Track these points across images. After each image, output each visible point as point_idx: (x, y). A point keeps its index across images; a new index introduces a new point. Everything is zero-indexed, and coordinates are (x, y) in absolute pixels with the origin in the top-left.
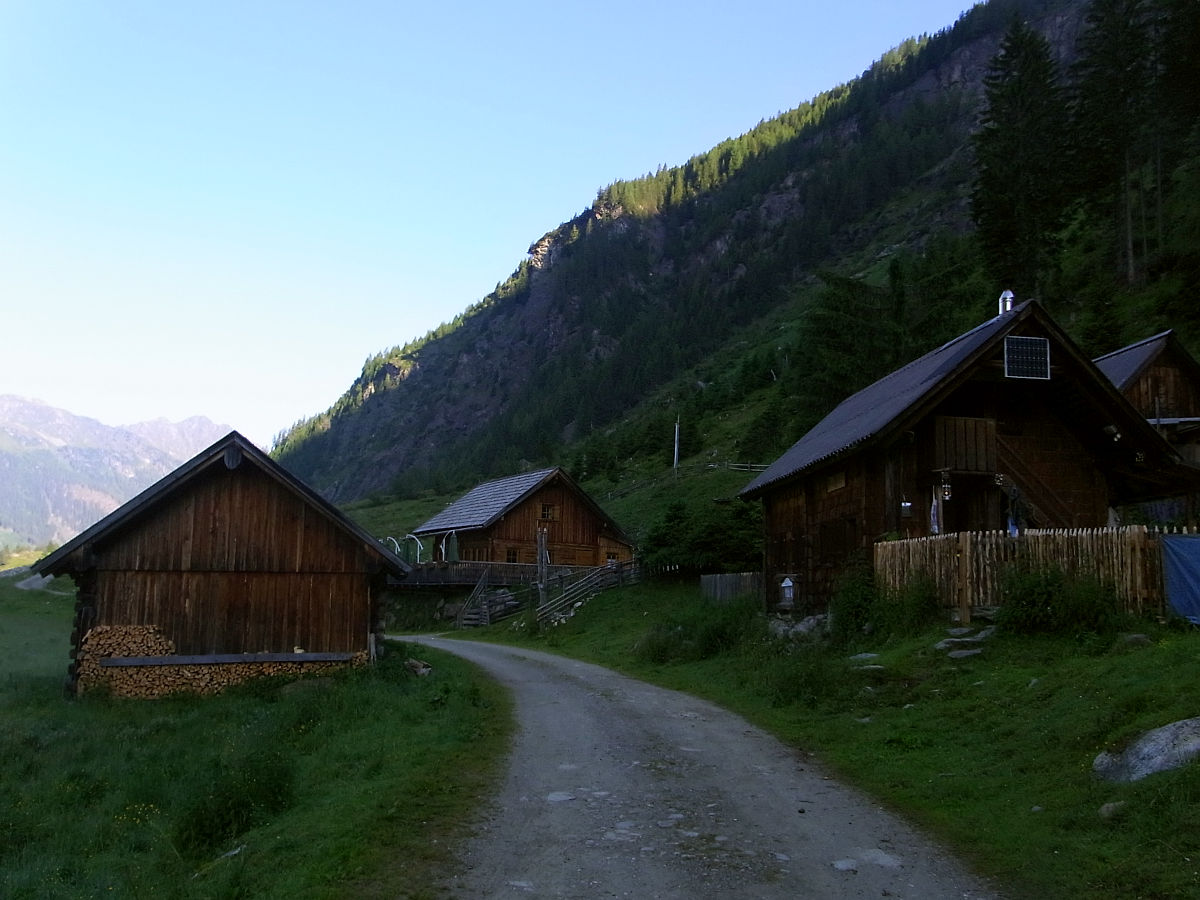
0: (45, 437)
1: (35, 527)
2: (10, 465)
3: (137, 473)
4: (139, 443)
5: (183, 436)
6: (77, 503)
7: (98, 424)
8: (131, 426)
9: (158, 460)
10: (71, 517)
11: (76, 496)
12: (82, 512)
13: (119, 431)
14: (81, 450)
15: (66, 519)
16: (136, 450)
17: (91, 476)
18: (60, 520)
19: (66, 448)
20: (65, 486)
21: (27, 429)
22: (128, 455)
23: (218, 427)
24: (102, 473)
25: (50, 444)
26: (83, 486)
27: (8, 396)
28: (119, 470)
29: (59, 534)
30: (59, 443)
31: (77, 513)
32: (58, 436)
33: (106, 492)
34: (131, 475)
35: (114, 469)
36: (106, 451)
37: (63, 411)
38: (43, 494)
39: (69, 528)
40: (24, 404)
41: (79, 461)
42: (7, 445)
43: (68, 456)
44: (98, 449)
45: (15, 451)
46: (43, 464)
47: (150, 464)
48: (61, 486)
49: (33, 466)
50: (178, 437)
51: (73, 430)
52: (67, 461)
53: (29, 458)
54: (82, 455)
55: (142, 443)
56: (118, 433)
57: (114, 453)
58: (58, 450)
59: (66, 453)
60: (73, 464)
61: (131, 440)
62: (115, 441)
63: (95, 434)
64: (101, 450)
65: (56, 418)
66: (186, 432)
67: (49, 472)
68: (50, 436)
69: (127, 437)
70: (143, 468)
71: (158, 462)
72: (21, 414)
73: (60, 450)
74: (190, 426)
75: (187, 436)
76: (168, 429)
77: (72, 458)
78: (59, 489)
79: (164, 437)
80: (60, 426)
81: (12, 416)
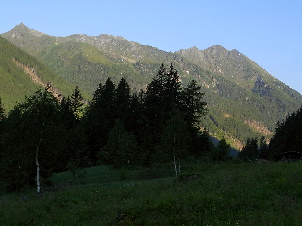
0: (126, 59)
2: (104, 72)
3: (182, 79)
4: (182, 61)
5: (207, 58)
7: (157, 50)
9: (195, 72)
14: (147, 65)
16: (181, 65)
19: (138, 64)
21: (114, 54)
23: (229, 52)
27: (103, 35)
30: (134, 61)
32: (132, 58)
34: (179, 81)
37: (135, 43)
40: (112, 40)
41: (146, 72)
42: (103, 60)
43: (139, 68)
44: (158, 64)
45: (108, 64)
46: (125, 72)
47: (190, 74)
48: (136, 85)
49: (118, 72)
50: (204, 59)
51: (141, 54)
52: (139, 72)
53: (116, 68)
54: (148, 67)
55: (184, 61)
56: (169, 55)
57: (168, 66)
58: (133, 65)
59: (138, 67)
60: (143, 74)
61: (177, 59)
62: (167, 60)
63: (155, 56)
64: (160, 64)
65: (131, 48)
66: (209, 56)
67: (128, 77)
68: (128, 58)
69: (175, 57)
70: (185, 76)
71: (195, 73)
72: (111, 46)
73: (134, 65)
74: (212, 52)
75: (209, 58)
76: (198, 54)
77: (142, 70)
78: (135, 87)
79: (195, 59)
80: (133, 52)
81: (106, 47)
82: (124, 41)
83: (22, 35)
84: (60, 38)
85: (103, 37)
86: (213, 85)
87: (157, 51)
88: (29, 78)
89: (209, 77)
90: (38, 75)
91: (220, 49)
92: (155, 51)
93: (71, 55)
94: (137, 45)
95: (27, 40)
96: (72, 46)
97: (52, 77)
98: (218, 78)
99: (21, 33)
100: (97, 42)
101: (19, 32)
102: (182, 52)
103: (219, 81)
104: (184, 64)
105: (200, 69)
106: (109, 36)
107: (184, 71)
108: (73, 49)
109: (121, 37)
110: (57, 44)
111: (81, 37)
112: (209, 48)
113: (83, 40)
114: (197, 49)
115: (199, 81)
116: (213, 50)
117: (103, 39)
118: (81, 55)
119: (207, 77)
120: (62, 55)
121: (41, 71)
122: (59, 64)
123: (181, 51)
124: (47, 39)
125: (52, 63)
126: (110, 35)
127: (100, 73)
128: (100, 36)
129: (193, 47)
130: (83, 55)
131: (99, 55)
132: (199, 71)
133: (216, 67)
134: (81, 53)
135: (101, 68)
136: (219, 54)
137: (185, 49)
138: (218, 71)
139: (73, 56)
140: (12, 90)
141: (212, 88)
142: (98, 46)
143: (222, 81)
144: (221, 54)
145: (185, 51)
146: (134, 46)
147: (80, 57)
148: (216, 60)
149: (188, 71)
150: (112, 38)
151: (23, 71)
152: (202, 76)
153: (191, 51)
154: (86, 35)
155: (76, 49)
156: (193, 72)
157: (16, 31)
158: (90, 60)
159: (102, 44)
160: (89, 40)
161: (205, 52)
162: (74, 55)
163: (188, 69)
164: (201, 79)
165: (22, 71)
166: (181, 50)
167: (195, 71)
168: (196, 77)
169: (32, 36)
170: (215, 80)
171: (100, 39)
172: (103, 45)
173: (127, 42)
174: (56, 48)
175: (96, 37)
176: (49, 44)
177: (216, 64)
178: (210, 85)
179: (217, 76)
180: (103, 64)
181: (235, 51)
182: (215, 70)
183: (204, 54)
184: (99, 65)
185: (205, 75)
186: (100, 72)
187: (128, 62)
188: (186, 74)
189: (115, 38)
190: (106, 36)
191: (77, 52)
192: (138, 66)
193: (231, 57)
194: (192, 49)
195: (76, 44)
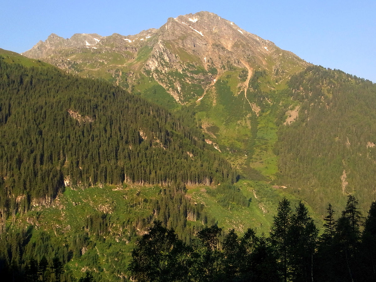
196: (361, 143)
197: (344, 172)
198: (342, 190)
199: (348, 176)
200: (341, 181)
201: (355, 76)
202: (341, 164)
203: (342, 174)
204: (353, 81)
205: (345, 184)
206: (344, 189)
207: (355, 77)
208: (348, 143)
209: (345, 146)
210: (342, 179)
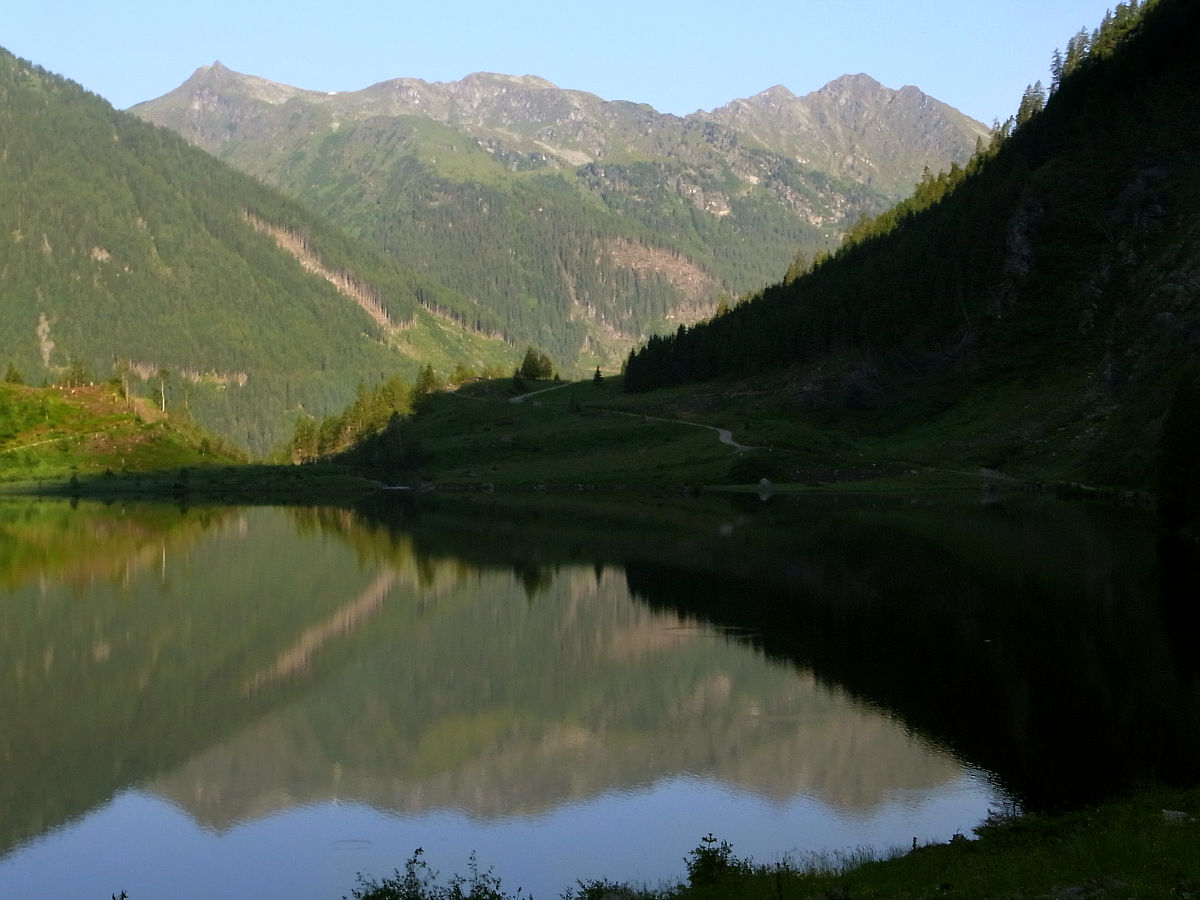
0: (553, 151)
1: (546, 328)
2: (491, 209)
3: (734, 205)
4: (733, 143)
5: (822, 120)
6: (622, 275)
7: (651, 113)
8: (716, 111)
10: (611, 304)
11: (618, 261)
12: (632, 292)
13: (691, 124)
14: (621, 170)
15: (602, 308)
16: (729, 159)
17: (647, 221)
18: (592, 312)
19: (591, 167)
20: (596, 242)
21: (517, 137)
22: (715, 171)
23: (894, 94)
24: (666, 212)
25: (563, 163)
26: (630, 241)
27: (478, 76)
28: (699, 203)
29: (591, 340)
30: (580, 159)
31: (623, 295)
32: (575, 147)
33: (675, 250)
34: (724, 213)
35: (689, 201)
36: (668, 167)
37: (581, 94)
38: (557, 261)
39: (611, 328)
40: (508, 90)
41: (620, 192)
42: (484, 172)
43: (598, 184)
44: (654, 164)
45: (498, 182)
46: (551, 203)
47: (759, 185)
48: (587, 244)
49: (532, 208)
50: (812, 126)
51: (603, 130)
52: (596, 194)
53: (523, 192)
54: (624, 178)
55: (740, 143)
56: (690, 128)
57: (686, 169)
58: (578, 174)
59: (594, 179)
60: (609, 199)
61: (717, 140)
62: (686, 144)
63: (647, 134)
64: (660, 165)
65: (568, 113)
66: (827, 114)
67: (563, 219)
68: (561, 148)
69: (709, 134)
70: (745, 194)
71: (775, 180)
72: (506, 110)
73: (581, 172)
74: (836, 99)
75: (830, 121)
76: (790, 111)
77: (606, 188)
78: (584, 249)
79: (782, 127)
80: (578, 126)
81: (489, 116)
82: (543, 90)
83: (224, 100)
84: (340, 97)
85: (478, 83)
86: (832, 215)
87: (651, 117)
88: (291, 261)
89: (821, 192)
90: (313, 249)
91: (863, 86)
92: (646, 117)
93: (383, 163)
94: (589, 99)
95: (242, 119)
96: (384, 132)
97: (349, 253)
98: (849, 190)
99: (220, 97)
100: (460, 101)
101: (212, 94)
102: (738, 108)
103: (854, 201)
104: (741, 154)
105: (792, 167)
106: (497, 77)
107: (741, 176)
108: (389, 139)
109: (535, 77)
110: (336, 125)
111: (410, 87)
112: (825, 88)
113: (414, 98)
114: (788, 92)
115: (789, 205)
116: (841, 93)
117: (478, 90)
118: (415, 161)
119: (813, 191)
120: (357, 161)
121: (318, 239)
122: (349, 191)
123: (736, 106)
124: (302, 111)
125: (327, 189)
126: (499, 75)
127: (478, 215)
128: (467, 80)
129: (772, 89)
130: (421, 159)
131: (469, 152)
132: (789, 175)
133: (852, 150)
134: (416, 151)
135: (478, 199)
136: (859, 105)
137: (747, 98)
138: (859, 160)
139: (389, 163)
140: (255, 299)
141: (831, 225)
142: (464, 114)
143: (862, 201)
144: (867, 105)
145: (748, 102)
146: (578, 107)
147: (411, 164)
148: (852, 126)
149: (754, 175)
150: (505, 82)
151: (274, 244)
152: (798, 189)
153: (767, 100)
154: (421, 82)
155: (399, 139)
156: (770, 177)
157: (202, 89)
158: (444, 175)
159: (475, 106)
160: (432, 97)
161: (816, 102)
162: (395, 159)
163: (752, 168)
164: (797, 198)
165: (271, 243)
166: (734, 102)
167: (774, 176)
168: (780, 194)
169: (256, 103)
170: (841, 200)
171: (467, 89)
172: (478, 107)
173: (554, 93)
174: (334, 139)
175: (455, 84)
176: (312, 127)
177: (851, 139)
178: (824, 217)
179: (848, 185)
180: (483, 187)
181: (911, 92)
182: (849, 160)
183: (813, 108)
184: (474, 188)
185: (810, 187)
186: (478, 209)
187: (561, 164)
188: (749, 185)
189: (517, 83)
190: (486, 80)
191: (401, 151)
192: (593, 177)
193: (898, 112)
194: (770, 96)
195: (396, 122)
196: (78, 250)
197: (42, 318)
198: (43, 360)
199: (55, 329)
200: (39, 340)
201: (40, 67)
202: (34, 299)
203: (38, 324)
204: (36, 79)
205: (47, 347)
206: (46, 357)
207: (41, 71)
208: (47, 248)
209: (40, 256)
210: (40, 333)
